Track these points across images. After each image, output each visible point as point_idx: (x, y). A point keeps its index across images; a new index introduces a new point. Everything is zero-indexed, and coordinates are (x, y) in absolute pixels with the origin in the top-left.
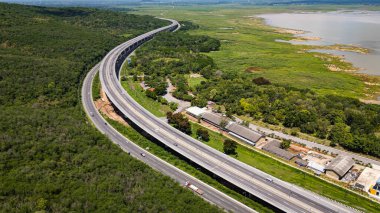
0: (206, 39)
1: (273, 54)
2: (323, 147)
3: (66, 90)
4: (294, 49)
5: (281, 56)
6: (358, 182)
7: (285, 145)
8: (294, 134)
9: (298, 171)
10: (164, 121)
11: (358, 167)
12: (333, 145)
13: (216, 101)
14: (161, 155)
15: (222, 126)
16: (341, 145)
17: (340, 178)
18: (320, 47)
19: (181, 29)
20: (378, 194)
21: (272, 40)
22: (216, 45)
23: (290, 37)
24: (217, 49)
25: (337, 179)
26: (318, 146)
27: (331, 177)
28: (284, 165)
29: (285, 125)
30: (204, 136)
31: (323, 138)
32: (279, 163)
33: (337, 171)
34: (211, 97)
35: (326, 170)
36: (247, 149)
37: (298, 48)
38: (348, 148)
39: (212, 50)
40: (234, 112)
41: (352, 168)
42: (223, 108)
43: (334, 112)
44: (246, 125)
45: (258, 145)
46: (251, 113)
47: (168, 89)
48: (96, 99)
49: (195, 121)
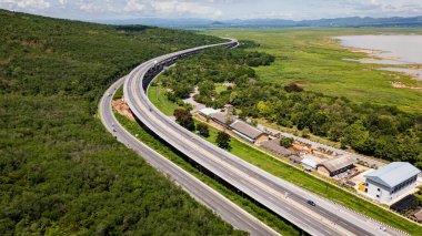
0: (259, 55)
1: (330, 70)
2: (332, 149)
4: (360, 67)
5: (340, 73)
6: (352, 180)
7: (286, 144)
8: (304, 137)
10: (172, 119)
11: (360, 168)
12: (344, 148)
13: (234, 105)
14: (146, 141)
15: (228, 124)
16: (353, 148)
17: (332, 175)
18: (393, 66)
20: (366, 190)
21: (339, 59)
22: (270, 60)
23: (365, 56)
24: (267, 64)
25: (327, 175)
26: (322, 146)
27: (323, 173)
28: (276, 161)
29: (300, 128)
30: (204, 131)
31: (335, 140)
32: (272, 159)
33: (329, 167)
34: (231, 100)
35: (318, 166)
36: (244, 145)
37: (365, 66)
38: (359, 150)
39: (261, 64)
40: (250, 115)
41: (352, 167)
42: (239, 111)
43: (357, 115)
44: (255, 125)
45: (258, 143)
46: (266, 115)
47: (192, 95)
48: (115, 99)
49: (203, 120)
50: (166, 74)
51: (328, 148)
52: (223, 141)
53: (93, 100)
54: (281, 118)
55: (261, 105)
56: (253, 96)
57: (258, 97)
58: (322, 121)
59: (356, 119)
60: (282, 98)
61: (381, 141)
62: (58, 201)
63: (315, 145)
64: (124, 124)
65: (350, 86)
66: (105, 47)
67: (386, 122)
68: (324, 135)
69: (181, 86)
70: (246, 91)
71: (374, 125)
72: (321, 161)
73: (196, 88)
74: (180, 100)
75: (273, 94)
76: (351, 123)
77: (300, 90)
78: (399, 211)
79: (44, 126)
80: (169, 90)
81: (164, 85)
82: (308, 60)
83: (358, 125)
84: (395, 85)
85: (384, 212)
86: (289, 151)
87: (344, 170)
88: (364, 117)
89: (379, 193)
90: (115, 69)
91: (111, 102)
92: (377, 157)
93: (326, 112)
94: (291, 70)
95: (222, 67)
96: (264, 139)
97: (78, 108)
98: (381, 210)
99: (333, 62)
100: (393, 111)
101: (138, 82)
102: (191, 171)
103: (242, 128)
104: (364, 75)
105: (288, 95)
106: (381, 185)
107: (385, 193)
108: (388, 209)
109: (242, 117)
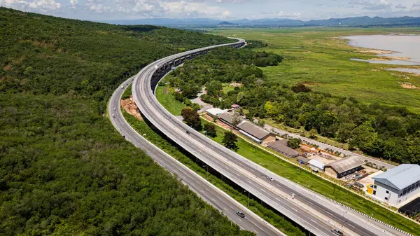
0: (267, 55)
1: (339, 71)
2: (340, 150)
3: (98, 89)
4: (369, 67)
5: (348, 73)
6: (360, 182)
7: (294, 144)
8: (312, 137)
9: (295, 167)
10: (180, 119)
11: (368, 170)
12: (351, 149)
13: (241, 105)
15: (235, 125)
16: (361, 149)
17: (339, 176)
19: (246, 47)
20: (375, 193)
21: (347, 59)
22: (278, 60)
23: (374, 56)
24: (275, 64)
25: (335, 176)
26: (330, 147)
27: (331, 175)
28: (283, 161)
29: (307, 129)
30: (211, 132)
31: (343, 142)
32: (279, 159)
33: (336, 168)
34: (238, 100)
35: (325, 167)
36: (251, 145)
37: (375, 66)
38: (367, 152)
39: (268, 64)
40: (257, 115)
41: (360, 169)
42: (246, 111)
43: (366, 116)
44: (262, 125)
45: (265, 144)
46: (273, 116)
47: (199, 95)
48: (124, 98)
49: (210, 121)
50: (174, 74)
51: (336, 149)
52: (230, 141)
53: (102, 99)
54: (288, 119)
55: (268, 106)
56: (260, 96)
57: (265, 97)
58: (330, 121)
59: (364, 120)
60: (290, 98)
61: (391, 142)
62: (67, 199)
63: (322, 146)
64: (132, 124)
65: (359, 87)
66: (114, 46)
67: (396, 123)
68: (332, 136)
69: (188, 86)
70: (253, 91)
71: (383, 126)
72: (328, 162)
73: (204, 88)
74: (187, 100)
75: (281, 94)
76: (359, 124)
77: (308, 90)
78: (407, 214)
79: (55, 125)
80: (177, 90)
81: (172, 85)
82: (316, 60)
83: (366, 127)
84: (405, 86)
85: (392, 215)
86: (296, 152)
87: (352, 172)
88: (373, 118)
89: (387, 195)
90: (123, 69)
91: (120, 102)
92: (386, 158)
93: (334, 113)
94: (298, 70)
95: (229, 67)
96: (271, 140)
97: (87, 108)
98: (389, 213)
99: (341, 62)
100: (403, 112)
101: (146, 82)
102: (198, 171)
103: (249, 128)
104: (373, 76)
105: (295, 95)
106: (390, 187)
107: (394, 196)
108: (396, 212)
109: (249, 117)
